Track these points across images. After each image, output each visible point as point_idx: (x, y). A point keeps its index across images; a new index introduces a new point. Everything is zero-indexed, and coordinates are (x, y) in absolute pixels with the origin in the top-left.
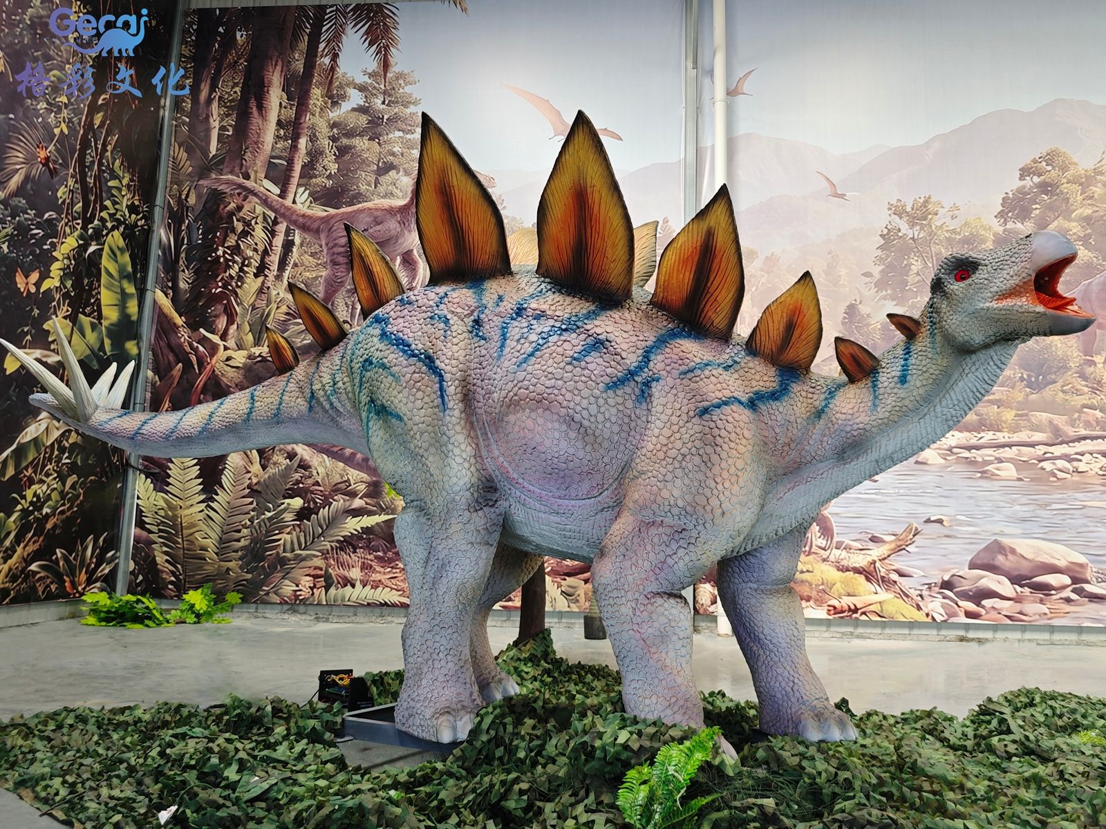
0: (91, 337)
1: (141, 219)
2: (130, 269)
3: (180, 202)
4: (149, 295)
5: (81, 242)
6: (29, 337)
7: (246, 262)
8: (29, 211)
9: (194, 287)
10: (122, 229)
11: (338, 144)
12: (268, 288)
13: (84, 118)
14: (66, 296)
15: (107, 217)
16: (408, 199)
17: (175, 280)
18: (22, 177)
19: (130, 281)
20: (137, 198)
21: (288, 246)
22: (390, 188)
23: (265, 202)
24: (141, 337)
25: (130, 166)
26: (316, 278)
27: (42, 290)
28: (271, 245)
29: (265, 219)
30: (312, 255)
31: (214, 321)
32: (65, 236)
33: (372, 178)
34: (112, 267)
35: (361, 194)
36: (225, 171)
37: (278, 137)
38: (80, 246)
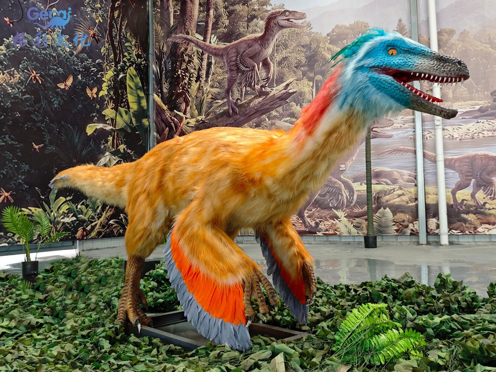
0: (126, 117)
1: (143, 61)
2: (140, 85)
3: (160, 51)
4: (151, 97)
5: (115, 73)
6: (96, 118)
7: (191, 75)
8: (89, 60)
9: (170, 90)
10: (134, 66)
11: (228, 10)
12: (202, 87)
13: (109, 14)
14: (111, 98)
15: (126, 61)
16: (263, 32)
17: (161, 88)
19: (141, 91)
20: (140, 50)
21: (209, 64)
22: (254, 28)
23: (197, 45)
24: (149, 117)
25: (135, 35)
26: (223, 79)
27: (99, 96)
28: (201, 65)
29: (198, 53)
30: (221, 68)
31: (180, 106)
32: (107, 71)
33: (245, 25)
34: (131, 84)
35: (240, 34)
36: (178, 32)
37: (200, 11)
38: (115, 75)
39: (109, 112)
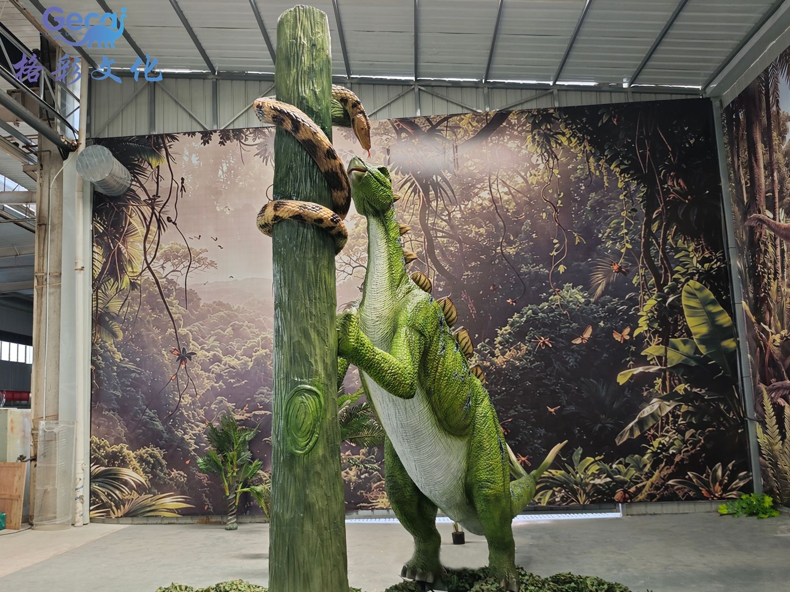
0: (685, 349)
1: (716, 263)
2: (713, 297)
3: (741, 241)
4: (737, 307)
5: (659, 300)
6: (631, 363)
7: (769, 271)
8: (614, 300)
9: (755, 295)
10: (696, 277)
12: (780, 287)
13: (643, 232)
14: (655, 332)
15: (680, 276)
17: (748, 292)
18: (604, 285)
19: (715, 304)
20: (707, 252)
21: (782, 253)
23: (769, 226)
24: (737, 335)
25: (693, 237)
27: (634, 336)
28: (776, 255)
29: (771, 238)
31: (765, 316)
32: (645, 301)
34: (693, 303)
37: (766, 177)
38: (659, 302)
39: (653, 350)
